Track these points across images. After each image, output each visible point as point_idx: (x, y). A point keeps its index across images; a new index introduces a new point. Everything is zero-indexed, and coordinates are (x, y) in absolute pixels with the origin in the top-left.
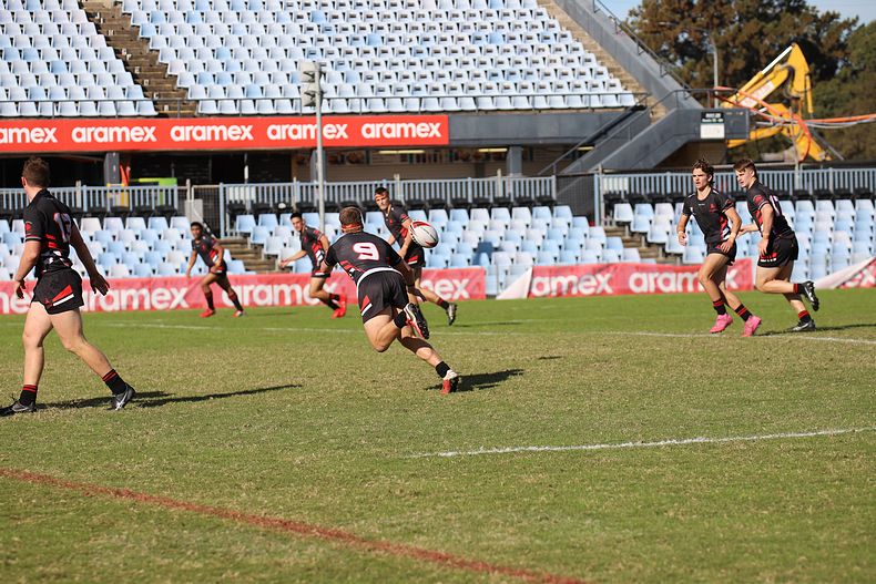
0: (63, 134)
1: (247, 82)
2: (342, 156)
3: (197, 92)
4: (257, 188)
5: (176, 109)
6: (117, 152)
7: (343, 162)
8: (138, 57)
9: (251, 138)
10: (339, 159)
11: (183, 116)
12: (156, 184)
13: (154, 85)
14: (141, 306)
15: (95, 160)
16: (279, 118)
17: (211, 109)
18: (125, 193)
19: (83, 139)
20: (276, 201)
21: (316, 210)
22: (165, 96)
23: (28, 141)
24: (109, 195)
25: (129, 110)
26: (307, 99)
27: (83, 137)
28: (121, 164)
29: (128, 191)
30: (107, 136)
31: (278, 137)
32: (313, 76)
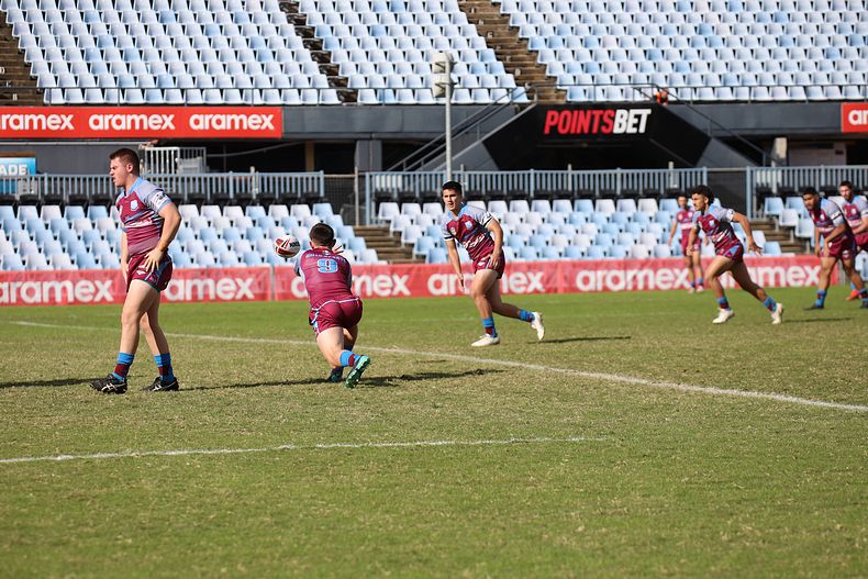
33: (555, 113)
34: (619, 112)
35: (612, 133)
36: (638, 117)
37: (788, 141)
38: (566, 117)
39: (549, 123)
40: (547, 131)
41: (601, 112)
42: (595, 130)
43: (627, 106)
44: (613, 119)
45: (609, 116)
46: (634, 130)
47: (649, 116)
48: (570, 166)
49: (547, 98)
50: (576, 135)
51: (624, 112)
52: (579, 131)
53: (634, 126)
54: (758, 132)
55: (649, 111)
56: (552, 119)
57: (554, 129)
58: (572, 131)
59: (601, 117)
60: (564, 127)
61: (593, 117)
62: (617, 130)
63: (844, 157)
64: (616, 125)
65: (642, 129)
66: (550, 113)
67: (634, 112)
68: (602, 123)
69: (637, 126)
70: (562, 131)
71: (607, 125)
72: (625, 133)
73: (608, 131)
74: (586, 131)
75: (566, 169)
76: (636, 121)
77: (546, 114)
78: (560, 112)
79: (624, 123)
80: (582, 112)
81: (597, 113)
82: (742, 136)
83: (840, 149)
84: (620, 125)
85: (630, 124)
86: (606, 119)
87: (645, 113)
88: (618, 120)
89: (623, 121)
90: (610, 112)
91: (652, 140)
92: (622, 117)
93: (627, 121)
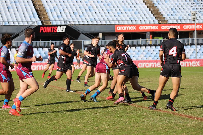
0: (137, 28)
1: (179, 16)
2: (201, 33)
3: (167, 18)
4: (181, 40)
5: (162, 22)
6: (149, 32)
7: (201, 34)
8: (154, 10)
9: (180, 28)
10: (200, 33)
11: (164, 23)
12: (158, 39)
13: (158, 17)
14: (154, 66)
15: (144, 33)
16: (186, 24)
17: (171, 22)
18: (151, 41)
20: (185, 43)
21: (195, 45)
22: (160, 19)
23: (129, 29)
24: (147, 41)
25: (152, 22)
26: (193, 19)
27: (142, 28)
28: (150, 34)
29: (152, 40)
30: (147, 28)
31: (186, 28)
32: (194, 14)
33: (42, 27)
34: (58, 27)
35: (56, 32)
37: (102, 34)
38: (45, 28)
39: (41, 30)
40: (40, 32)
41: (54, 27)
42: (52, 31)
43: (60, 26)
44: (57, 29)
45: (56, 28)
46: (62, 31)
47: (66, 28)
48: (40, 40)
49: (47, 24)
50: (47, 33)
52: (48, 32)
53: (62, 30)
54: (95, 32)
55: (66, 27)
56: (42, 29)
57: (42, 31)
58: (47, 32)
59: (54, 28)
60: (45, 31)
61: (52, 28)
62: (58, 31)
65: (64, 31)
66: (41, 27)
67: (62, 27)
68: (54, 30)
69: (63, 30)
70: (44, 32)
71: (55, 30)
72: (60, 32)
74: (50, 32)
75: (39, 41)
76: (62, 29)
77: (40, 28)
78: (44, 27)
79: (60, 30)
80: (49, 27)
81: (53, 27)
82: (89, 33)
84: (59, 30)
86: (55, 29)
87: (65, 27)
88: (58, 29)
89: (59, 29)
90: (56, 27)
91: (66, 34)
92: (59, 28)
93: (60, 29)
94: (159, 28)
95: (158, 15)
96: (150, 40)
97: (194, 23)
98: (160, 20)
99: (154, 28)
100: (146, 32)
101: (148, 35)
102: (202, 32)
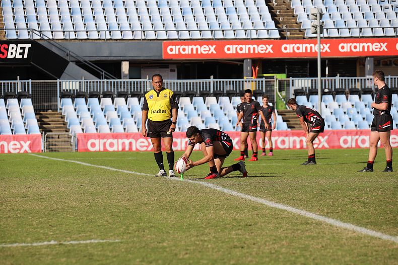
0: (219, 49)
2: (390, 61)
3: (307, 24)
4: (312, 80)
5: (294, 34)
6: (250, 59)
7: (391, 64)
8: (280, 5)
9: (329, 51)
11: (297, 38)
13: (285, 20)
15: (239, 63)
18: (254, 83)
19: (231, 52)
20: (323, 88)
22: (290, 27)
23: (199, 52)
25: (264, 35)
26: (313, 30)
27: (231, 50)
28: (252, 66)
29: (256, 81)
30: (245, 50)
31: (345, 50)
32: (316, 16)
34: (11, 46)
35: (6, 58)
36: (23, 49)
37: (129, 64)
43: (17, 42)
44: (7, 50)
45: (4, 48)
46: (21, 57)
51: (14, 46)
53: (20, 54)
54: (110, 59)
55: (30, 45)
62: (9, 56)
63: (175, 74)
64: (9, 53)
65: (26, 56)
67: (20, 45)
69: (22, 54)
71: (3, 54)
72: (15, 58)
73: (4, 57)
76: (21, 51)
79: (14, 52)
83: (173, 69)
84: (12, 54)
85: (18, 53)
86: (2, 50)
87: (27, 46)
88: (10, 50)
90: (5, 46)
91: (32, 63)
92: (13, 48)
93: (16, 51)
94: (277, 48)
95: (288, 16)
96: (252, 81)
97: (317, 37)
98: (288, 28)
99: (262, 50)
100: (242, 61)
101: (247, 67)
102: (393, 60)
